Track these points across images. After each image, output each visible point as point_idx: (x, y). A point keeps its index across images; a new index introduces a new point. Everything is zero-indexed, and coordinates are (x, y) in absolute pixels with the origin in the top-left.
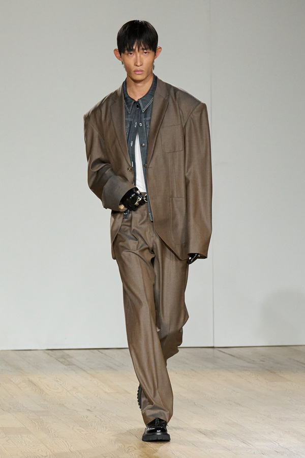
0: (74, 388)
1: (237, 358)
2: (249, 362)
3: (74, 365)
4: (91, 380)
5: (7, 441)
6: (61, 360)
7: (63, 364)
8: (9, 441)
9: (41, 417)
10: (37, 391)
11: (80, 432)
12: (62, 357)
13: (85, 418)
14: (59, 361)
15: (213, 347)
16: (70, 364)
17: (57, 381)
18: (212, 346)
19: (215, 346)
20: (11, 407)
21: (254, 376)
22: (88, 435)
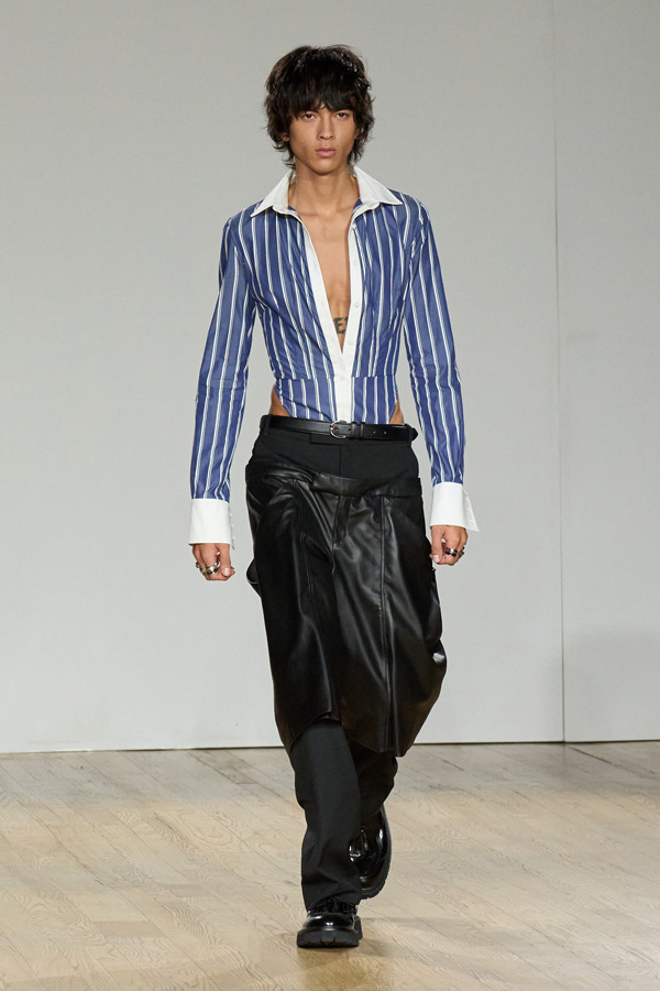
0: (256, 833)
1: (616, 766)
2: (642, 776)
3: (256, 783)
4: (294, 817)
5: (109, 952)
6: (227, 772)
7: (233, 781)
8: (113, 952)
9: (184, 899)
10: (175, 840)
11: (271, 931)
12: (230, 765)
13: (282, 901)
14: (223, 775)
15: (563, 743)
16: (247, 781)
17: (219, 819)
18: (561, 739)
19: (567, 740)
20: (119, 876)
21: (654, 806)
22: (287, 937)
